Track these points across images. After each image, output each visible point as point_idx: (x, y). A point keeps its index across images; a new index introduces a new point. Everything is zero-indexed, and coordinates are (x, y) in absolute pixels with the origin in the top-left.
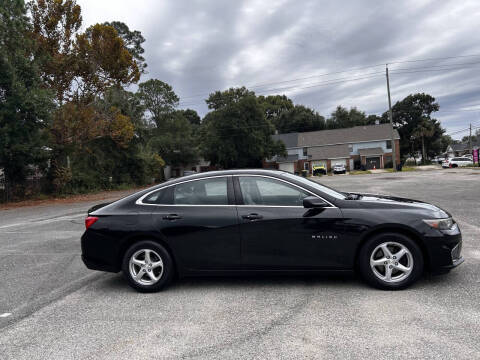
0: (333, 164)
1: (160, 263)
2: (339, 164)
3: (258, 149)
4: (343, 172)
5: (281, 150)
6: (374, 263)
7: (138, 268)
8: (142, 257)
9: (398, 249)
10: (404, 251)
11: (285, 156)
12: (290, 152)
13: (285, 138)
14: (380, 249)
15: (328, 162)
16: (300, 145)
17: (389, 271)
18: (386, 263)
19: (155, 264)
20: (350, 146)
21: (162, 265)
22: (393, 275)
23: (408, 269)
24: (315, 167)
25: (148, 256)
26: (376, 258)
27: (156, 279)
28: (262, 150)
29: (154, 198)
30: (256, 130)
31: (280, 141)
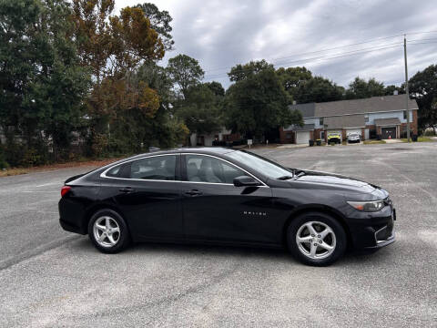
0: (348, 134)
1: (117, 229)
2: (354, 134)
3: (275, 119)
4: (358, 141)
5: (297, 120)
6: (299, 239)
7: (101, 232)
8: (103, 223)
9: (323, 228)
10: (328, 230)
11: (302, 125)
12: (306, 122)
13: (302, 108)
14: (306, 228)
15: (344, 131)
16: (316, 116)
17: (314, 249)
18: (311, 240)
19: (114, 230)
20: (366, 117)
21: (119, 231)
22: (318, 252)
23: (331, 248)
24: (330, 136)
25: (108, 222)
26: (302, 235)
27: (114, 242)
28: (279, 120)
29: (116, 172)
30: (273, 100)
31: (296, 111)
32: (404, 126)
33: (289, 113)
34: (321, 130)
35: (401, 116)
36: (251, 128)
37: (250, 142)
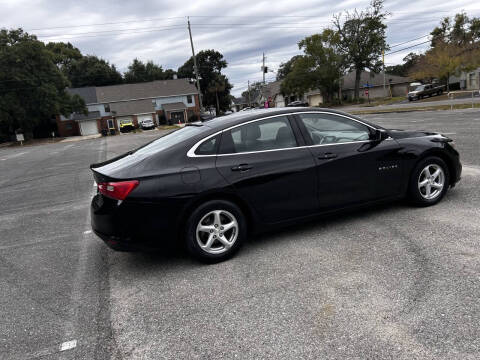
0: (139, 121)
3: (53, 105)
5: (80, 107)
6: (420, 184)
9: (435, 170)
10: (438, 170)
11: (86, 113)
12: (91, 109)
13: (82, 93)
15: (134, 118)
16: (100, 101)
18: (427, 183)
19: (227, 227)
20: (153, 101)
21: (236, 226)
22: (432, 191)
23: (440, 185)
24: (122, 123)
26: (421, 181)
27: (230, 243)
28: (58, 106)
30: (45, 82)
31: (77, 96)
32: (190, 110)
33: (68, 98)
34: (110, 117)
35: (185, 100)
36: (19, 119)
37: (20, 137)
